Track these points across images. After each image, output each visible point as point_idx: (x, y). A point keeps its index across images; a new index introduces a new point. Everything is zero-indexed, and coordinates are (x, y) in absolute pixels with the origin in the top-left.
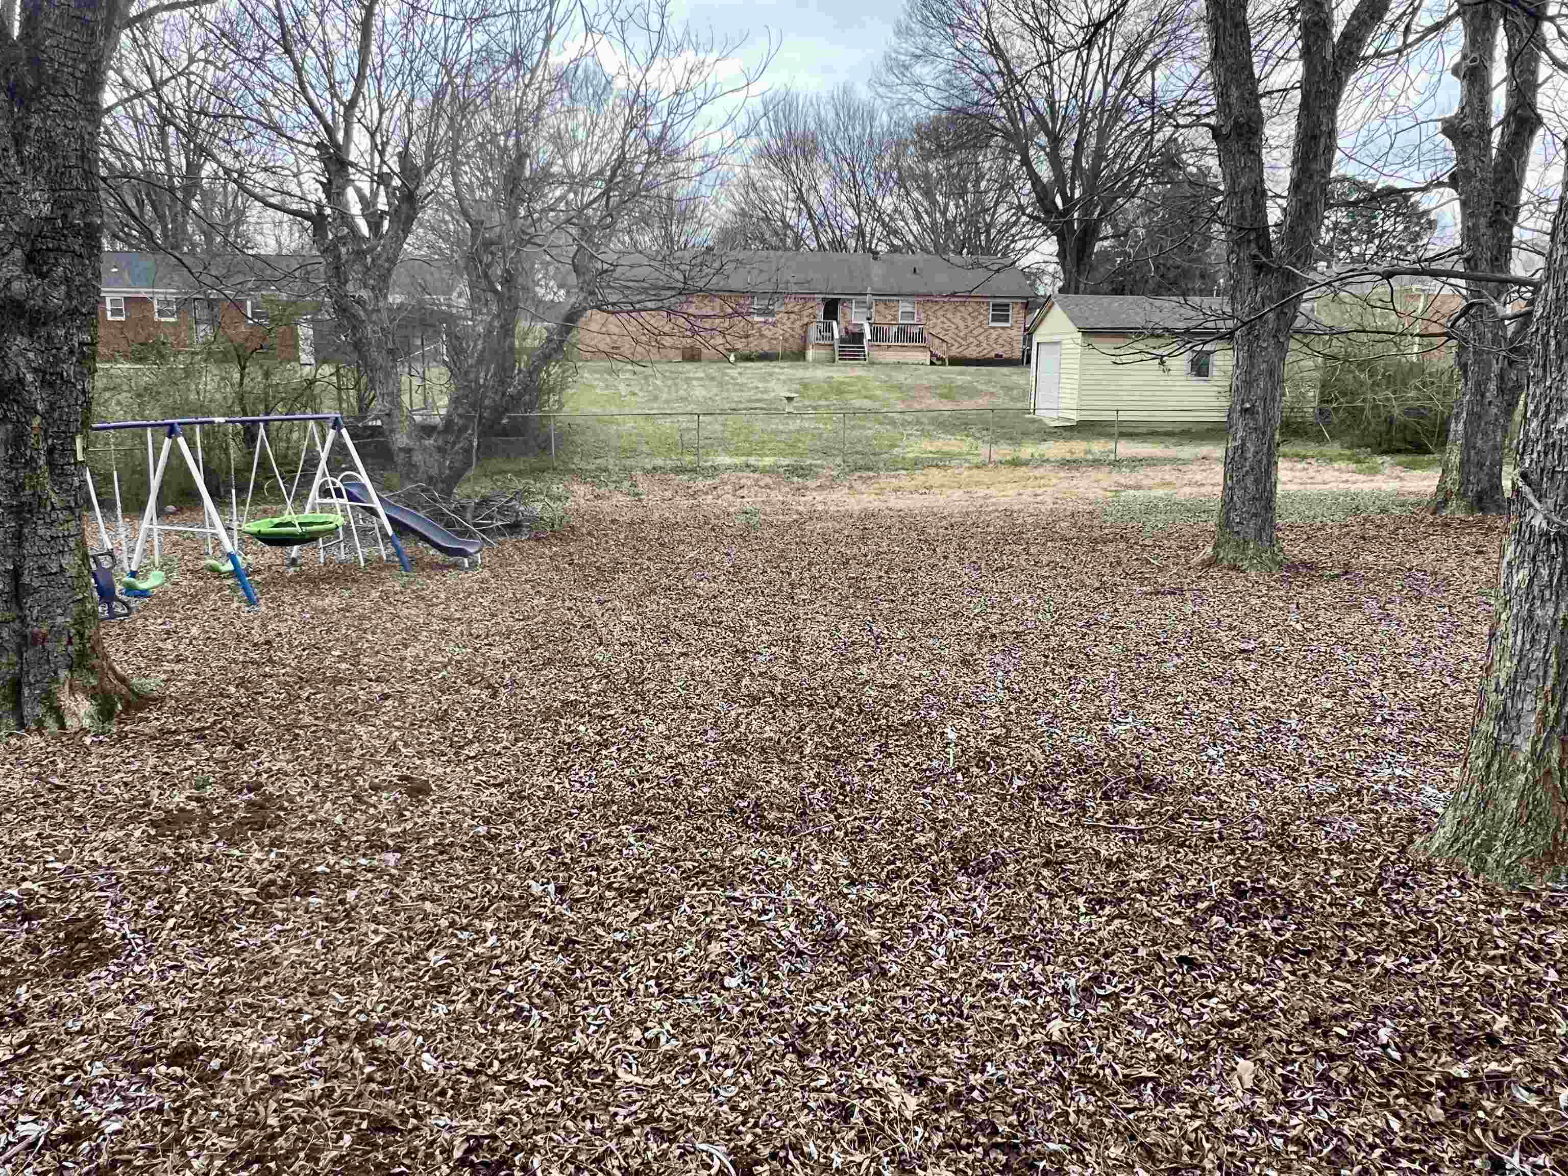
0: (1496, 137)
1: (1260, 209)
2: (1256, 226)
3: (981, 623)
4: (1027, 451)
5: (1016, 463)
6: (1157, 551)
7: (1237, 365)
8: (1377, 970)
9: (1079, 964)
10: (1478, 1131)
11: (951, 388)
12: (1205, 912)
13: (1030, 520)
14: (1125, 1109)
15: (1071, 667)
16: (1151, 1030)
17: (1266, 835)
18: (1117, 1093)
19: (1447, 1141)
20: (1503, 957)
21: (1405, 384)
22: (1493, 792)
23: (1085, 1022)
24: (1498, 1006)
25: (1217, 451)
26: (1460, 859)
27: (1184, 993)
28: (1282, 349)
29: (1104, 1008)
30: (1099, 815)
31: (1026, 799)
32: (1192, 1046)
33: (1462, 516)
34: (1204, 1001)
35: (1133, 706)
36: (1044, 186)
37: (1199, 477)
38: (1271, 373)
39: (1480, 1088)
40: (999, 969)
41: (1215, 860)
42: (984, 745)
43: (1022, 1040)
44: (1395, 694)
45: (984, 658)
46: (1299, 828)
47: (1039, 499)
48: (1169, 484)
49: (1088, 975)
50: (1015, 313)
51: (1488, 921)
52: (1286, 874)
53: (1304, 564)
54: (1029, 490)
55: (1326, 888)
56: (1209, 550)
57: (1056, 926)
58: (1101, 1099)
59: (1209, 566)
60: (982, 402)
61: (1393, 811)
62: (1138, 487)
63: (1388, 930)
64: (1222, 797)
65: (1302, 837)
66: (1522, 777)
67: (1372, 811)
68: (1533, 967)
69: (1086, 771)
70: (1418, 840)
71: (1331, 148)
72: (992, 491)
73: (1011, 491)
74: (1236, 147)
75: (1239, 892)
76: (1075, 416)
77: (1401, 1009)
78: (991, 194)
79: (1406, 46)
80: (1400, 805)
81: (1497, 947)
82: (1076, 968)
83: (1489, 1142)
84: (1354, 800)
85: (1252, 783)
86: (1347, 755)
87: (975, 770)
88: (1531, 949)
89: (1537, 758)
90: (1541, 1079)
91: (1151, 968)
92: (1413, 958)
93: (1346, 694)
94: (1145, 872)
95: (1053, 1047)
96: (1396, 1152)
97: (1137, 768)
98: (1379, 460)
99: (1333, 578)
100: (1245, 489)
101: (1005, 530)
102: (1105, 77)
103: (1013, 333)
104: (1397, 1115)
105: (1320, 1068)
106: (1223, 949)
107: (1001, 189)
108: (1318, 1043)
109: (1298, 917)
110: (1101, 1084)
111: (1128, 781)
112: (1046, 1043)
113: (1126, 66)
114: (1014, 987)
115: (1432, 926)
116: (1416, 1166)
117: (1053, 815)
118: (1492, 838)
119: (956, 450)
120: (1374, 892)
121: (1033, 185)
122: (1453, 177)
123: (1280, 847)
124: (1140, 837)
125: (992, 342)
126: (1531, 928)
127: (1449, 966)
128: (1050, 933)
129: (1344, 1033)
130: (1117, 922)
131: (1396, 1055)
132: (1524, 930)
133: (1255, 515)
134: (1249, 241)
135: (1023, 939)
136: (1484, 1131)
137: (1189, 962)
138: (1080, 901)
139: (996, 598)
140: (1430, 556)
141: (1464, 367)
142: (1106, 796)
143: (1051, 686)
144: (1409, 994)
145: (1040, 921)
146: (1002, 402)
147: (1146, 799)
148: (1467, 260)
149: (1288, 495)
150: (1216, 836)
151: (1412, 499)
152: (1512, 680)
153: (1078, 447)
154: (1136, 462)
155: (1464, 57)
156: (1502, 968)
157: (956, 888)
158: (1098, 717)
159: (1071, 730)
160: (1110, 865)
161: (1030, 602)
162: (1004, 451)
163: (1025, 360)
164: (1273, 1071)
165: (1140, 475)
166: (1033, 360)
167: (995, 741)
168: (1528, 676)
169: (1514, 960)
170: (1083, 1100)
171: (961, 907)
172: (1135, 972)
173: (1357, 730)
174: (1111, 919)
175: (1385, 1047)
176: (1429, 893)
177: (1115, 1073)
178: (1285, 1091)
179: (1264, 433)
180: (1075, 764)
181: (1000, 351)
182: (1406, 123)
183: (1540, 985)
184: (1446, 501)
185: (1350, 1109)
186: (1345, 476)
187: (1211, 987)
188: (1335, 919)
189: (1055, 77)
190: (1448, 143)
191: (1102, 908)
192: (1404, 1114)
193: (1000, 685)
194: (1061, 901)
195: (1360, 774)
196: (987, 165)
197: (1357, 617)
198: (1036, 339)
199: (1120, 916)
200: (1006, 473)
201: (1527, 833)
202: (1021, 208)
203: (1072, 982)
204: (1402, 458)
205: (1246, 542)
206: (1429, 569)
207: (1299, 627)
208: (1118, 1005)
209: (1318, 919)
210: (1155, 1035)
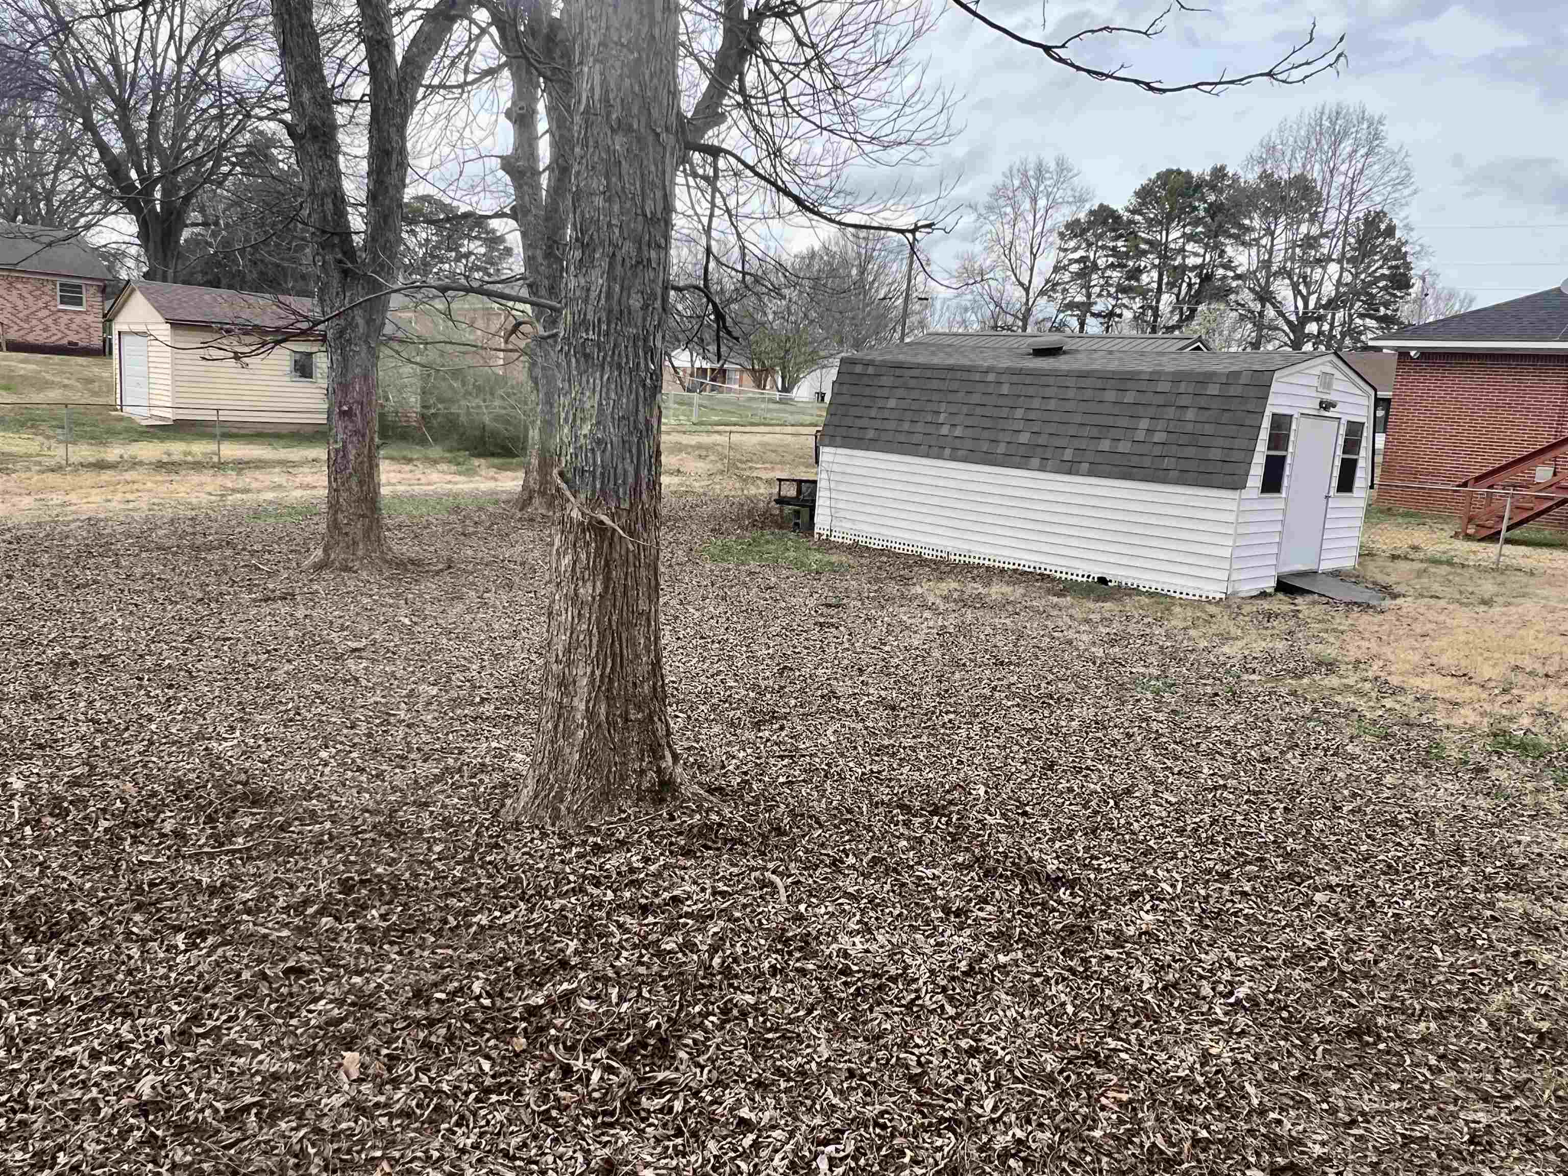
0: (544, 180)
1: (341, 214)
2: (338, 230)
3: (58, 650)
4: (113, 453)
5: (101, 466)
6: (267, 556)
7: (331, 368)
8: (474, 928)
9: (175, 1008)
10: (552, 1048)
11: (11, 378)
12: (313, 916)
13: (120, 529)
14: (225, 1147)
15: (170, 687)
16: (257, 1052)
17: (374, 827)
18: (218, 1131)
19: (528, 1065)
20: (573, 889)
21: (492, 394)
22: (561, 749)
23: (182, 1067)
24: (569, 933)
25: (320, 452)
26: (542, 813)
27: (290, 1005)
28: (374, 355)
29: (204, 1046)
30: (203, 841)
31: (114, 839)
32: (299, 1056)
33: (544, 511)
34: (312, 1007)
35: (241, 720)
36: (114, 157)
37: (309, 479)
38: (366, 377)
39: (554, 1009)
40: (77, 1041)
41: (325, 861)
42: (58, 788)
43: (106, 1111)
44: (491, 675)
45: (60, 688)
46: (406, 814)
47: (131, 505)
48: (280, 486)
49: (184, 1017)
50: (90, 297)
51: (562, 862)
52: (393, 859)
53: (412, 562)
54: (119, 496)
55: (429, 865)
56: (320, 552)
57: (149, 972)
58: (199, 1145)
59: (321, 568)
60: (54, 395)
61: (488, 780)
62: (246, 491)
63: (483, 891)
64: (334, 797)
65: (408, 821)
66: (581, 733)
67: (471, 784)
68: (596, 892)
69: (187, 797)
70: (508, 802)
71: (403, 165)
72: (73, 497)
73: (97, 497)
74: (312, 148)
75: (347, 887)
76: (170, 415)
77: (492, 959)
78: (48, 156)
79: (466, 83)
80: (495, 775)
81: (569, 882)
82: (172, 1012)
83: (560, 1055)
84: (457, 777)
85: (364, 778)
86: (451, 737)
87: (48, 821)
88: (594, 877)
89: (590, 715)
90: (600, 985)
91: (256, 989)
92: (504, 911)
93: (449, 680)
94: (253, 891)
95: (143, 1109)
96: (488, 1091)
97: (245, 784)
98: (476, 462)
99: (437, 573)
100: (349, 490)
101: (88, 542)
102: (178, 50)
103: (90, 319)
104: (488, 1057)
105: (421, 1035)
106: (333, 948)
107: (61, 152)
108: (420, 1013)
109: (403, 899)
110: (199, 1128)
111: (233, 800)
112: (134, 1107)
113: (202, 42)
114: (95, 1056)
115: (518, 877)
116: (505, 1097)
117: (147, 852)
118: (562, 789)
119: (21, 450)
120: (471, 859)
121: (101, 153)
122: (513, 209)
123: (388, 835)
124: (247, 855)
125: (62, 328)
126: (594, 860)
127: (531, 910)
128: (141, 982)
129: (442, 996)
130: (220, 951)
131: (487, 1002)
132: (589, 862)
133: (363, 516)
134: (334, 245)
135: (107, 998)
136: (556, 1045)
137: (298, 971)
138: (180, 940)
139: (77, 618)
140: (519, 548)
141: (535, 381)
142: (210, 819)
143: (146, 710)
144: (501, 944)
145: (130, 973)
146: (79, 396)
147: (254, 814)
148: (530, 286)
149: (396, 496)
150: (326, 837)
151: (504, 497)
152: (568, 651)
153: (177, 449)
154: (241, 465)
155: (513, 103)
156: (573, 900)
157: (20, 962)
158: (200, 736)
159: (170, 755)
160: (213, 891)
161: (120, 621)
162: (84, 452)
163: (103, 351)
164: (379, 1054)
165: (248, 479)
166: (115, 351)
167: (75, 782)
168: (579, 646)
169: (582, 890)
170: (180, 1153)
171: (26, 983)
172: (238, 998)
173: (459, 712)
174: (213, 949)
175: (477, 998)
176: (516, 848)
177: (216, 1111)
178: (389, 1070)
179: (363, 436)
180: (174, 792)
181: (74, 338)
182: (471, 154)
183: (601, 906)
184: (531, 498)
185: (449, 1066)
186: (449, 477)
187: (319, 989)
188: (437, 892)
189: (118, 39)
190: (507, 178)
191: (204, 940)
192: (494, 1054)
193: (82, 718)
194: (155, 944)
195: (461, 751)
196: (41, 122)
197: (460, 607)
198: (117, 327)
199: (224, 943)
200: (88, 478)
201: (588, 780)
202: (89, 181)
203: (167, 1029)
204: (497, 461)
205: (355, 543)
206: (519, 559)
207: (407, 621)
208: (219, 1039)
209: (422, 896)
210: (261, 1057)
